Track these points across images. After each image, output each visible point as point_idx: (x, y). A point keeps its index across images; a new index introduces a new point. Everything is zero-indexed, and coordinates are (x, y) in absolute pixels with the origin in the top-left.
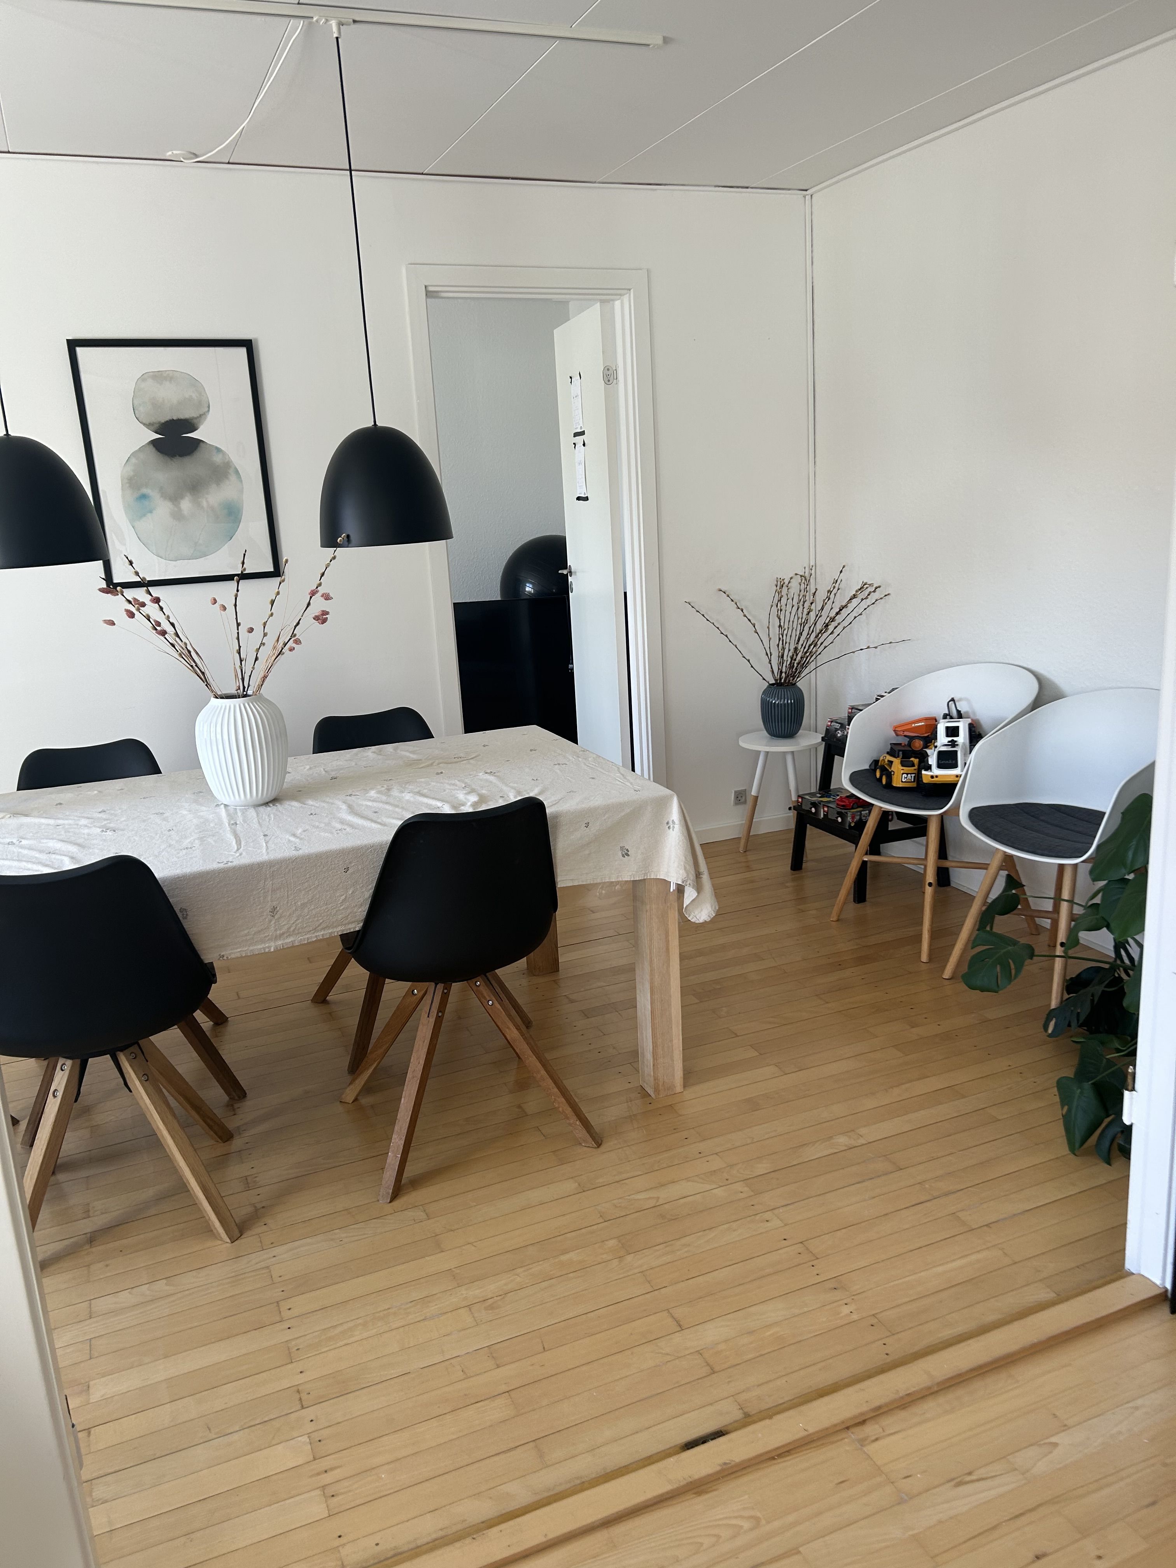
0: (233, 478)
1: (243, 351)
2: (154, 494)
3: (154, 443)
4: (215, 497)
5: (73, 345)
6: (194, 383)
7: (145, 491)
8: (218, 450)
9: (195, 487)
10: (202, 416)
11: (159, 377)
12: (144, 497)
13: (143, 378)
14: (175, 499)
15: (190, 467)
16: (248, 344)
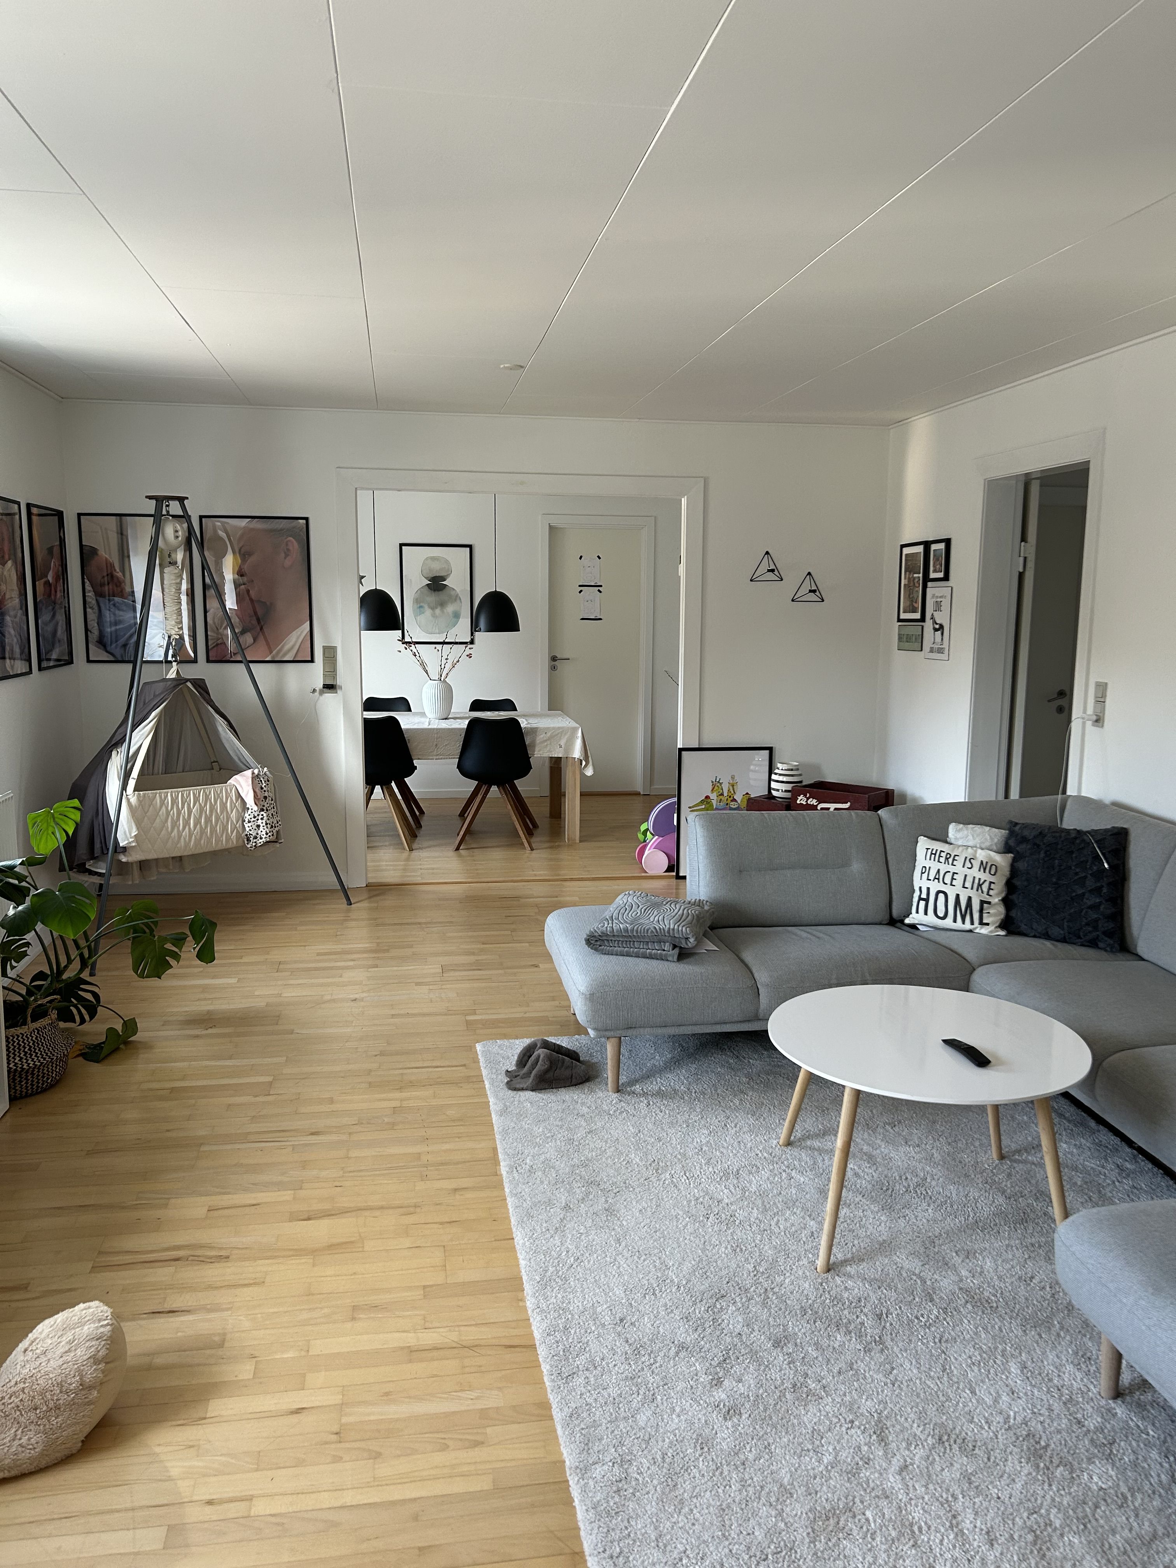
0: (458, 601)
1: (468, 549)
2: (426, 606)
3: (428, 585)
4: (450, 609)
5: (401, 545)
6: (447, 561)
7: (422, 604)
8: (454, 589)
9: (442, 604)
10: (448, 575)
11: (433, 559)
12: (421, 607)
13: (427, 559)
14: (433, 609)
15: (443, 595)
16: (470, 547)
